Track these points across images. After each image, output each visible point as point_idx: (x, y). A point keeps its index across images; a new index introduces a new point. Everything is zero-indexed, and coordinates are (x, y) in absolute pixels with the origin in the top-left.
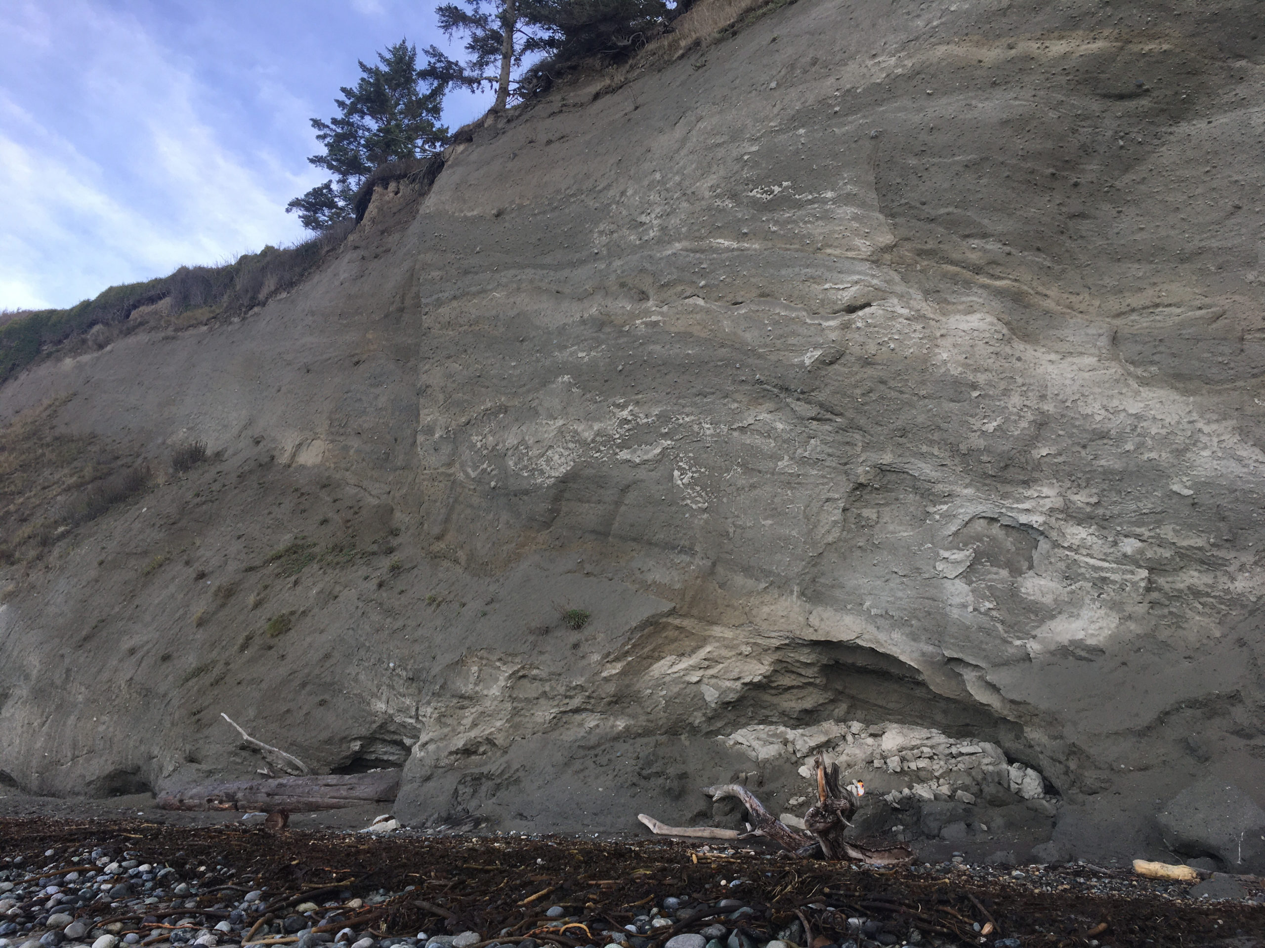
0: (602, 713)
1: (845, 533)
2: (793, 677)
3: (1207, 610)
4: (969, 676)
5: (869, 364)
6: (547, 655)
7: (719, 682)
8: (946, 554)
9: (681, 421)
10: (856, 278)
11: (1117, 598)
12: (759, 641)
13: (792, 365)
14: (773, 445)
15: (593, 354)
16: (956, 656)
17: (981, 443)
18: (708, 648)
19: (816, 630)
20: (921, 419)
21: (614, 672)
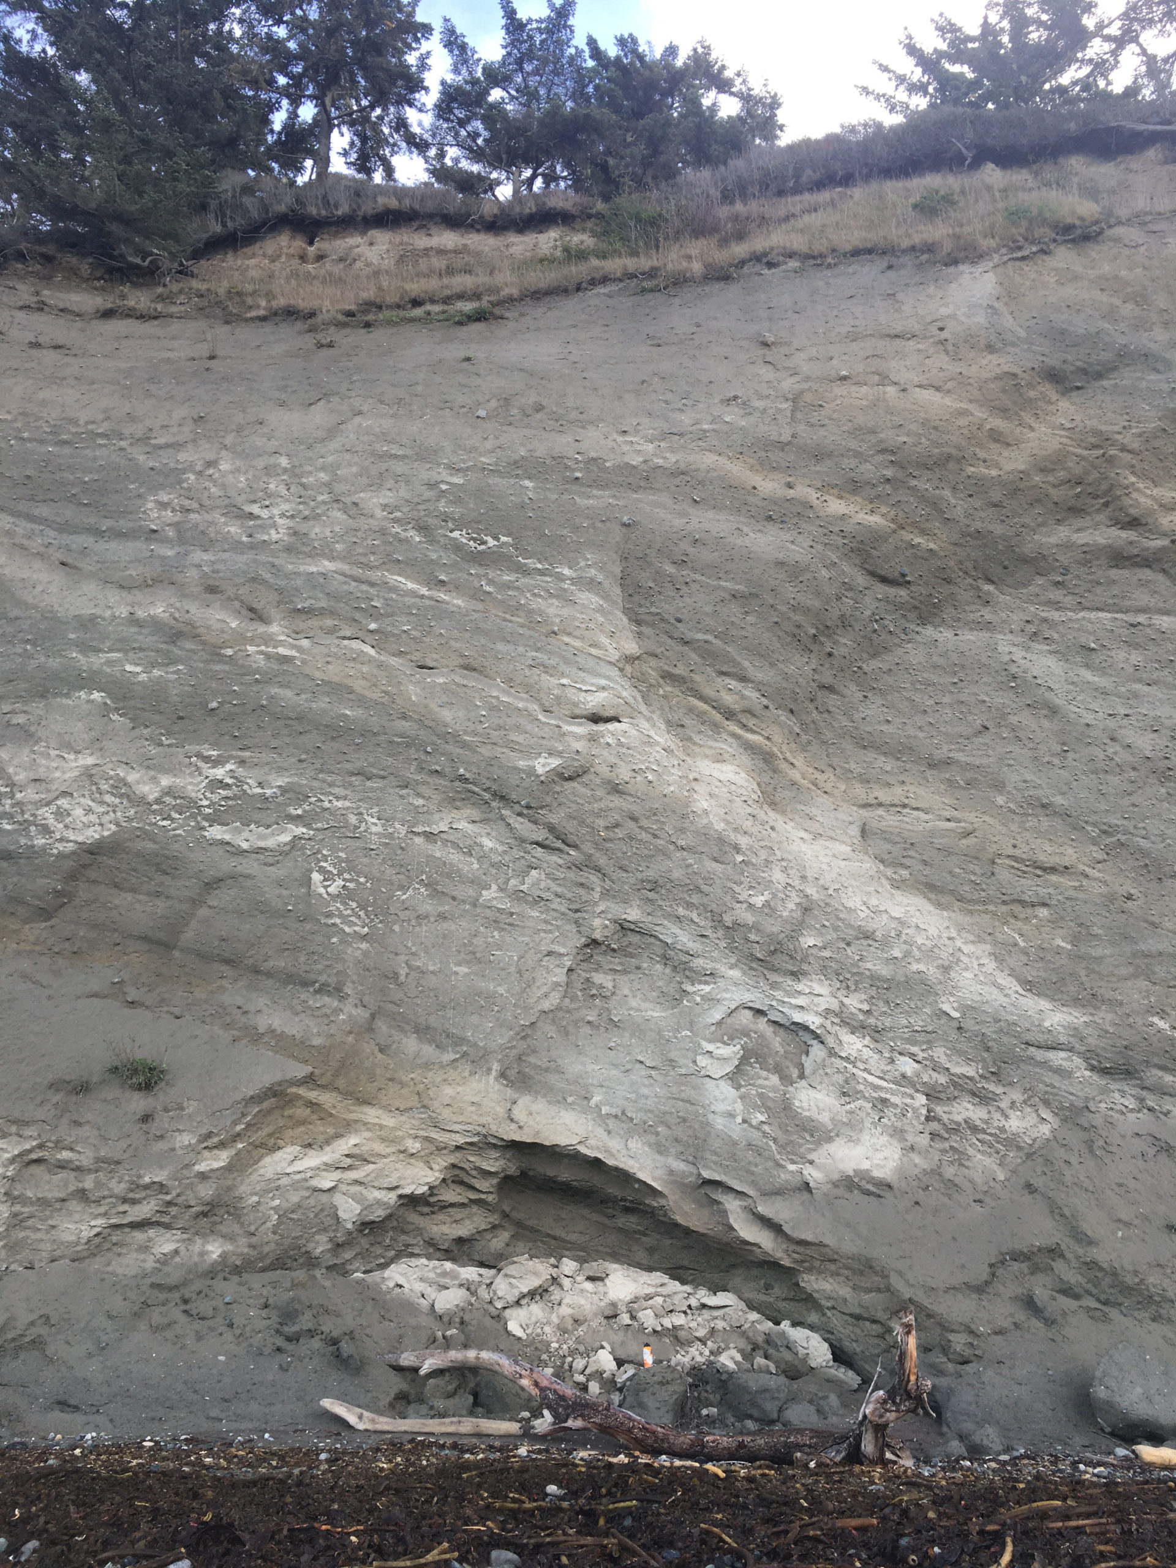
0: (184, 1230)
1: (567, 1000)
2: (459, 1189)
3: (986, 1148)
4: (732, 1205)
5: (618, 792)
6: (87, 1128)
7: (365, 1192)
8: (710, 1047)
9: (326, 804)
10: (603, 682)
11: (899, 1124)
12: (434, 1135)
13: (516, 768)
14: (476, 866)
15: (156, 672)
16: (718, 1178)
17: (749, 918)
18: (353, 1140)
19: (520, 1127)
20: (677, 874)
21: (216, 1165)
